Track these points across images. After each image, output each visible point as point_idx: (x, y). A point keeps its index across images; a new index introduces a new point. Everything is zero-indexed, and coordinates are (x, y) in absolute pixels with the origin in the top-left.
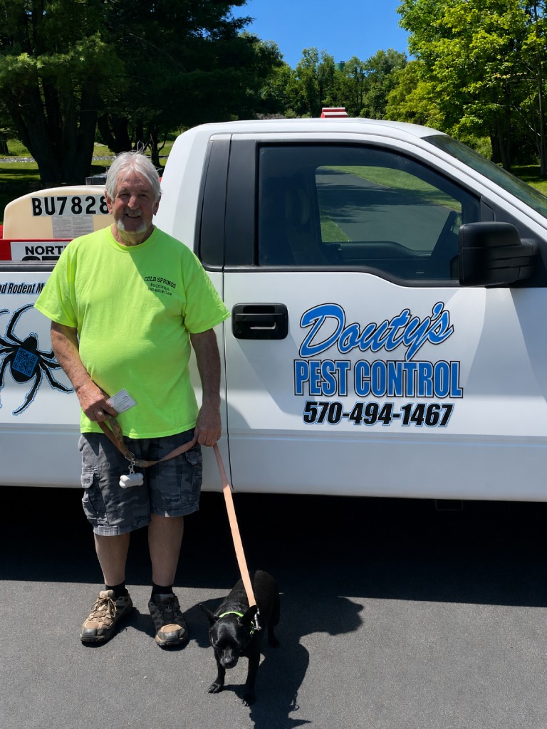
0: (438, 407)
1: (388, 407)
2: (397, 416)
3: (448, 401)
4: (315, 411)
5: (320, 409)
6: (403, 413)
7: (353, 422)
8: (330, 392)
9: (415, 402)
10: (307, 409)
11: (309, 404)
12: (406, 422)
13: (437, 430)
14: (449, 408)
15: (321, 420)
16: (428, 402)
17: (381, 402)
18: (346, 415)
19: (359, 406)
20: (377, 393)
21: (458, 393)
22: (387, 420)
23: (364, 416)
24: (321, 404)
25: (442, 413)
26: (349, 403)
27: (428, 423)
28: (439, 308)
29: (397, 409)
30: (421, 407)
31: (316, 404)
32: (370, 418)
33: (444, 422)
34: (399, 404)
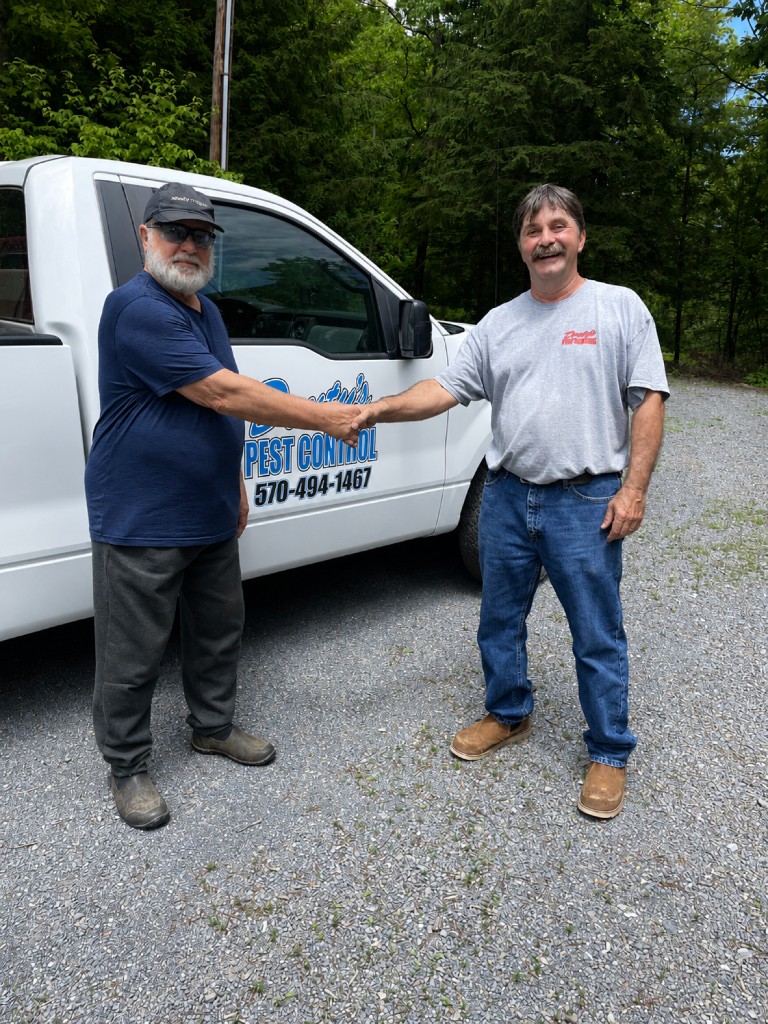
0: (360, 471)
1: (325, 477)
2: (332, 485)
3: (367, 464)
4: (264, 492)
5: (269, 490)
6: (336, 481)
7: (298, 497)
8: (276, 471)
9: (344, 469)
10: (258, 492)
11: (259, 486)
12: (339, 490)
13: (362, 491)
14: (368, 470)
15: (271, 501)
16: (353, 467)
17: (319, 473)
18: (292, 491)
19: (302, 480)
20: (317, 465)
21: (373, 456)
22: (324, 490)
23: (307, 490)
24: (270, 484)
25: (364, 475)
26: (293, 479)
27: (356, 488)
28: (360, 379)
29: (332, 479)
30: (349, 473)
31: (265, 485)
32: (311, 491)
33: (366, 485)
34: (332, 473)
